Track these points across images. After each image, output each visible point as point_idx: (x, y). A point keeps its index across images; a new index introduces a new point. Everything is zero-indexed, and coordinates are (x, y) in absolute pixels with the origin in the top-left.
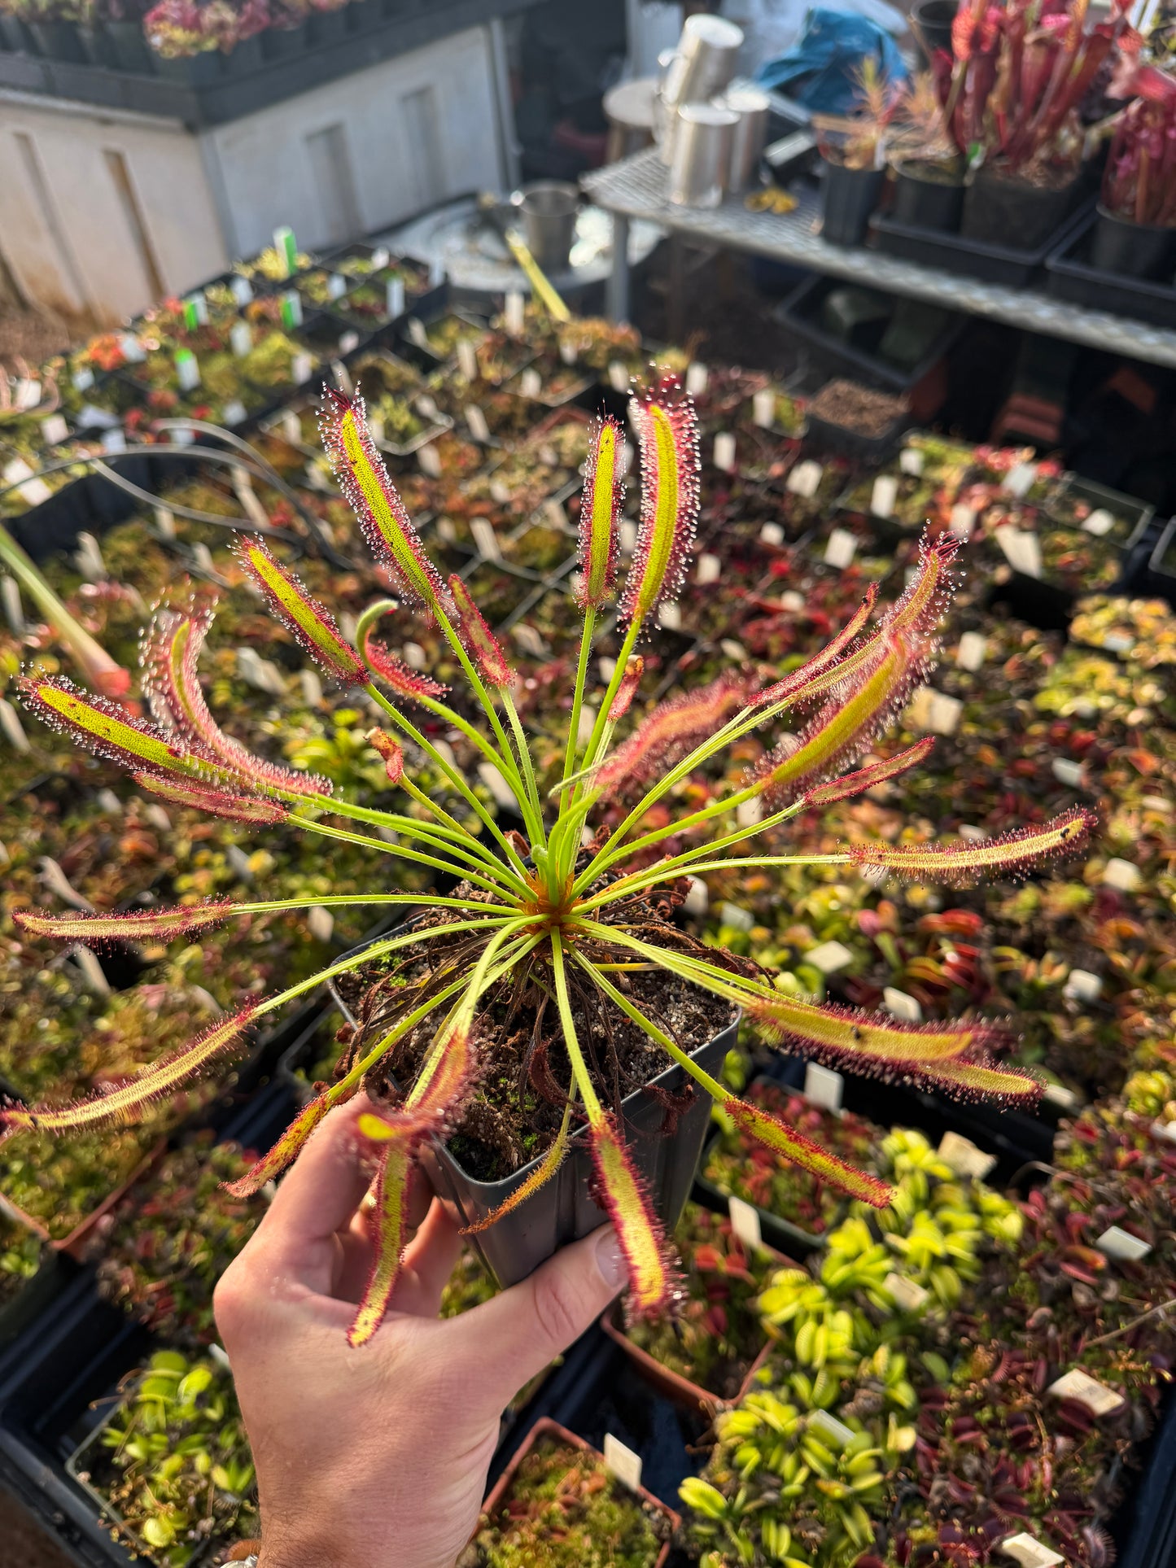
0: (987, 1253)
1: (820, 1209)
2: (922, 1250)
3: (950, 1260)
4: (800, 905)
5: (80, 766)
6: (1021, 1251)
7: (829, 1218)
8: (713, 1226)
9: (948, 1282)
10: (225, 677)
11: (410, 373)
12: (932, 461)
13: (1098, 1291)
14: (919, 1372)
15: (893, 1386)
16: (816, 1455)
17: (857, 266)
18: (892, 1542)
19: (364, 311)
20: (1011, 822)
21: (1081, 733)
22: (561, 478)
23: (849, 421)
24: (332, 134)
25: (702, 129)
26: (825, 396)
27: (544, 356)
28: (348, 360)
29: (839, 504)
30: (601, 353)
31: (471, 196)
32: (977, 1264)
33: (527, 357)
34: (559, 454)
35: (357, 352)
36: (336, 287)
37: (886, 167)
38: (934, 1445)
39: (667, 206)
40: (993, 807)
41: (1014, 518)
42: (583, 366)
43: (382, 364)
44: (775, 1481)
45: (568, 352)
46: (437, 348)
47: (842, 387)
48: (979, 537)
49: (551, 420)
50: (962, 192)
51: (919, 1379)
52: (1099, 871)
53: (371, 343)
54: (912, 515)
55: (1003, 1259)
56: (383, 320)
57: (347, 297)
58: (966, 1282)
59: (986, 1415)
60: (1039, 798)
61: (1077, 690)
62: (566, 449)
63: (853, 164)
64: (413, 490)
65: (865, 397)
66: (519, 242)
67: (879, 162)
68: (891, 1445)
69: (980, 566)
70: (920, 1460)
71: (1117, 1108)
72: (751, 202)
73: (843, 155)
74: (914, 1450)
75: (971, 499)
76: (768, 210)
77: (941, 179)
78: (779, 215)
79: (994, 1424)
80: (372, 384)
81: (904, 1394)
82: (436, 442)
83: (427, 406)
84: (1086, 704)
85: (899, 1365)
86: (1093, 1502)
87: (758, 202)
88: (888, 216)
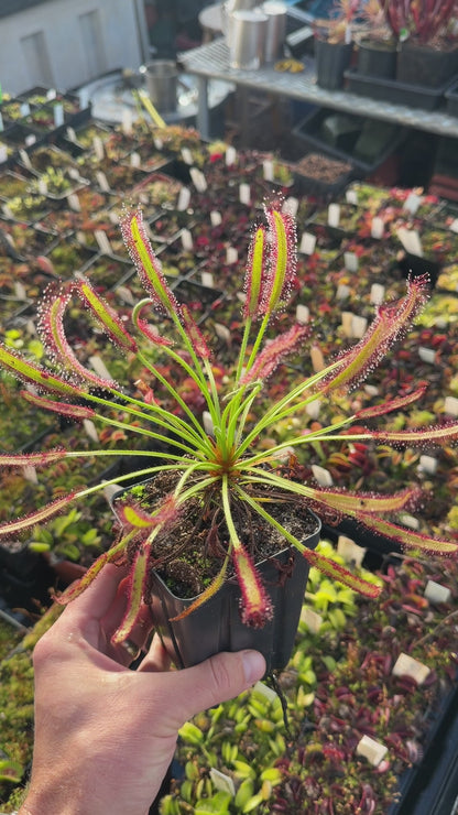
2: (324, 600)
6: (381, 600)
9: (338, 618)
11: (66, 156)
12: (366, 197)
13: (422, 618)
14: (318, 664)
15: (304, 672)
16: (256, 708)
17: (338, 100)
18: (296, 753)
19: (41, 123)
20: (394, 383)
21: (438, 336)
22: (152, 211)
23: (317, 175)
24: (37, 37)
25: (247, 24)
26: (304, 162)
27: (144, 145)
28: (29, 150)
29: (310, 221)
30: (178, 143)
31: (119, 71)
32: (356, 607)
33: (134, 147)
34: (150, 198)
35: (36, 146)
36: (25, 110)
37: (353, 43)
38: (324, 701)
39: (228, 69)
40: (385, 376)
41: (409, 225)
42: (167, 151)
43: (49, 152)
44: (231, 723)
45: (159, 143)
46: (82, 143)
47: (314, 158)
48: (388, 235)
49: (146, 180)
50: (395, 55)
51: (318, 668)
52: (442, 407)
53: (45, 140)
54: (350, 226)
55: (370, 604)
56: (52, 128)
57: (31, 116)
58: (348, 617)
59: (355, 686)
60: (410, 370)
61: (438, 314)
62: (154, 195)
63: (333, 41)
64: (64, 218)
65: (326, 162)
66: (145, 95)
67: (348, 40)
68: (299, 703)
69: (388, 251)
70: (316, 711)
71: (441, 526)
72: (277, 66)
73: (327, 37)
74: (313, 704)
75: (384, 214)
76: (288, 71)
77: (383, 49)
78: (294, 74)
79: (360, 691)
80: (43, 162)
81: (310, 677)
82: (79, 193)
83: (74, 174)
84: (441, 321)
85: (308, 661)
86: (413, 729)
87: (282, 66)
88: (355, 70)
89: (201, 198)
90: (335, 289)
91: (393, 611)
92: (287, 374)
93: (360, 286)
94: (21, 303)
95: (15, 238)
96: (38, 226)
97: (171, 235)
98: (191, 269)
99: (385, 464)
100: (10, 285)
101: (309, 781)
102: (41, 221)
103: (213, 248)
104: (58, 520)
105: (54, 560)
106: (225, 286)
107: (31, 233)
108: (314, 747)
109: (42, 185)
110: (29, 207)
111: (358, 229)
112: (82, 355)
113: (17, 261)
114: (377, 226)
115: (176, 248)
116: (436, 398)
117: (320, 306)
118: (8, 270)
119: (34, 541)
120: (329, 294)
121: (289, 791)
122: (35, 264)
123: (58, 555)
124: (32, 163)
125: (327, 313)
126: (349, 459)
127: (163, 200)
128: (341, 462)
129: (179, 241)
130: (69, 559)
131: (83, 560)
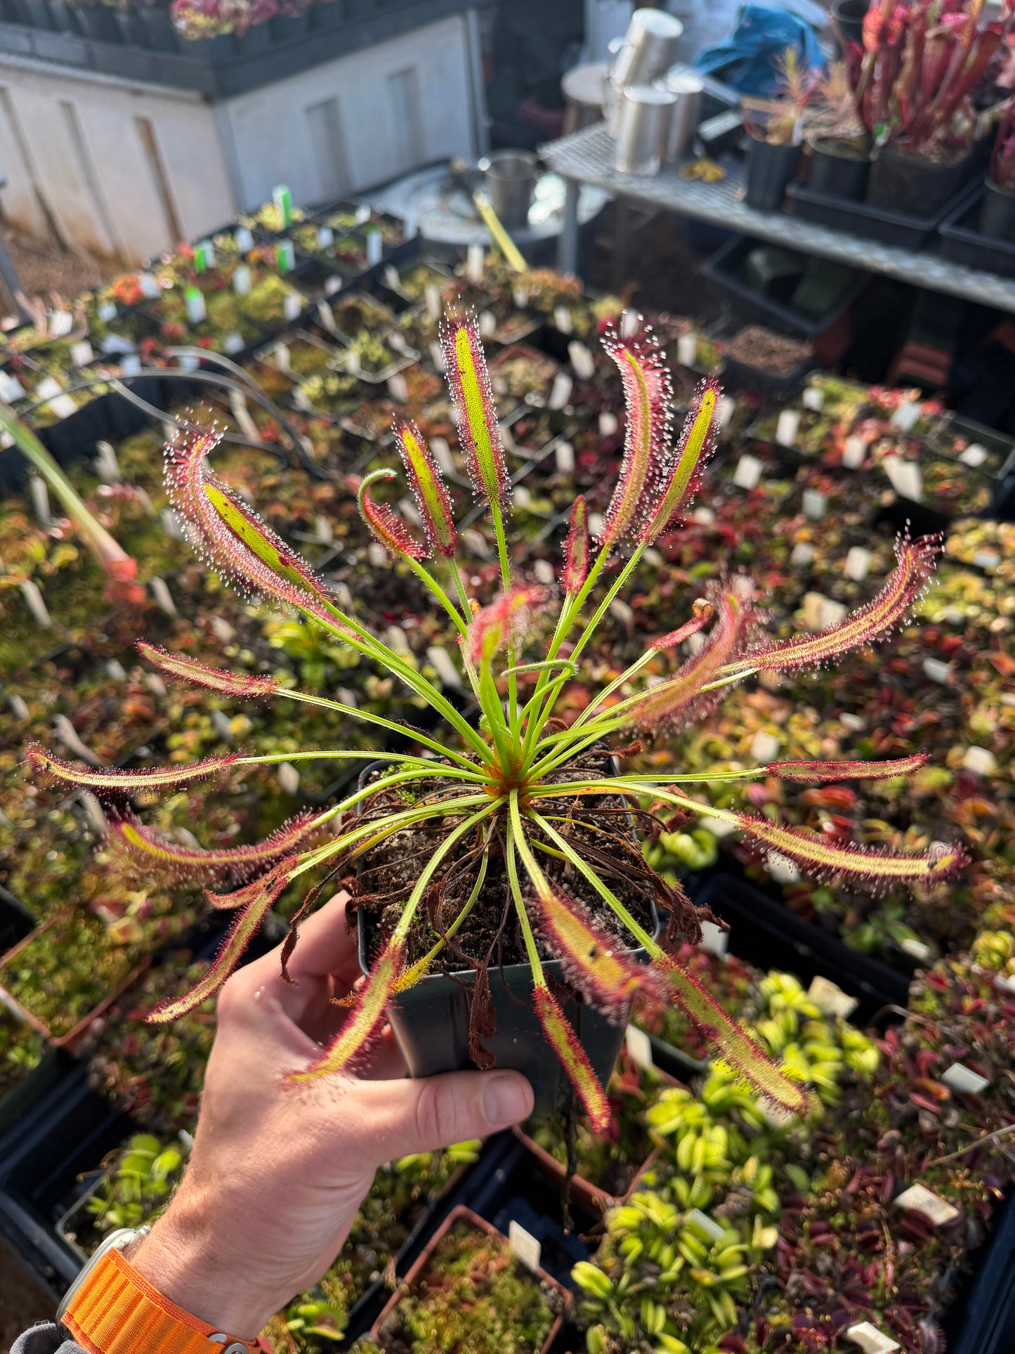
5: (92, 639)
6: (876, 1081)
9: (815, 1104)
11: (385, 313)
12: (831, 399)
13: (941, 1118)
14: (783, 1181)
15: (760, 1192)
16: (690, 1248)
17: (776, 227)
18: (753, 1325)
19: (347, 259)
20: (885, 712)
21: (952, 639)
22: (510, 406)
23: (759, 362)
24: (329, 107)
25: (644, 108)
26: (740, 340)
27: (499, 301)
28: (332, 300)
29: (749, 433)
30: (548, 300)
31: (445, 162)
32: (837, 1091)
33: (484, 302)
34: (509, 385)
35: (340, 294)
36: (325, 238)
37: (803, 142)
38: (793, 1244)
39: (612, 173)
40: (870, 699)
41: (899, 450)
42: (532, 310)
43: (360, 306)
44: (654, 1268)
45: (521, 297)
46: (409, 291)
47: (755, 333)
48: (869, 465)
49: (503, 355)
50: (867, 165)
51: (782, 1187)
52: (961, 757)
53: (353, 286)
54: (811, 445)
55: (860, 1087)
56: (364, 267)
57: (334, 246)
58: (827, 1106)
59: (839, 1220)
60: (910, 692)
61: (948, 600)
62: (515, 381)
63: (774, 140)
64: (383, 412)
65: (775, 342)
66: (484, 202)
67: (796, 139)
68: (755, 1242)
69: (869, 490)
70: (781, 1258)
71: (966, 962)
72: (683, 171)
73: (765, 132)
74: (776, 1248)
75: (863, 431)
76: (700, 180)
77: (850, 155)
78: (709, 184)
79: (845, 1228)
80: (352, 321)
81: (769, 1200)
82: (404, 373)
83: (397, 341)
84: (955, 612)
85: (766, 1173)
86: (929, 1300)
87: (691, 173)
88: (803, 185)
89: (585, 389)
90: (790, 547)
91: (897, 1105)
93: (828, 545)
94: (325, 547)
95: (314, 441)
96: (347, 424)
97: (540, 447)
100: (309, 517)
102: (350, 415)
103: (603, 470)
107: (335, 434)
108: (779, 1319)
109: (351, 359)
110: (332, 393)
111: (822, 451)
112: (415, 639)
113: (317, 479)
114: (853, 451)
115: (547, 467)
116: (950, 744)
117: (768, 575)
118: (304, 493)
120: (780, 554)
122: (342, 486)
124: (337, 321)
125: (778, 587)
127: (528, 389)
129: (553, 456)
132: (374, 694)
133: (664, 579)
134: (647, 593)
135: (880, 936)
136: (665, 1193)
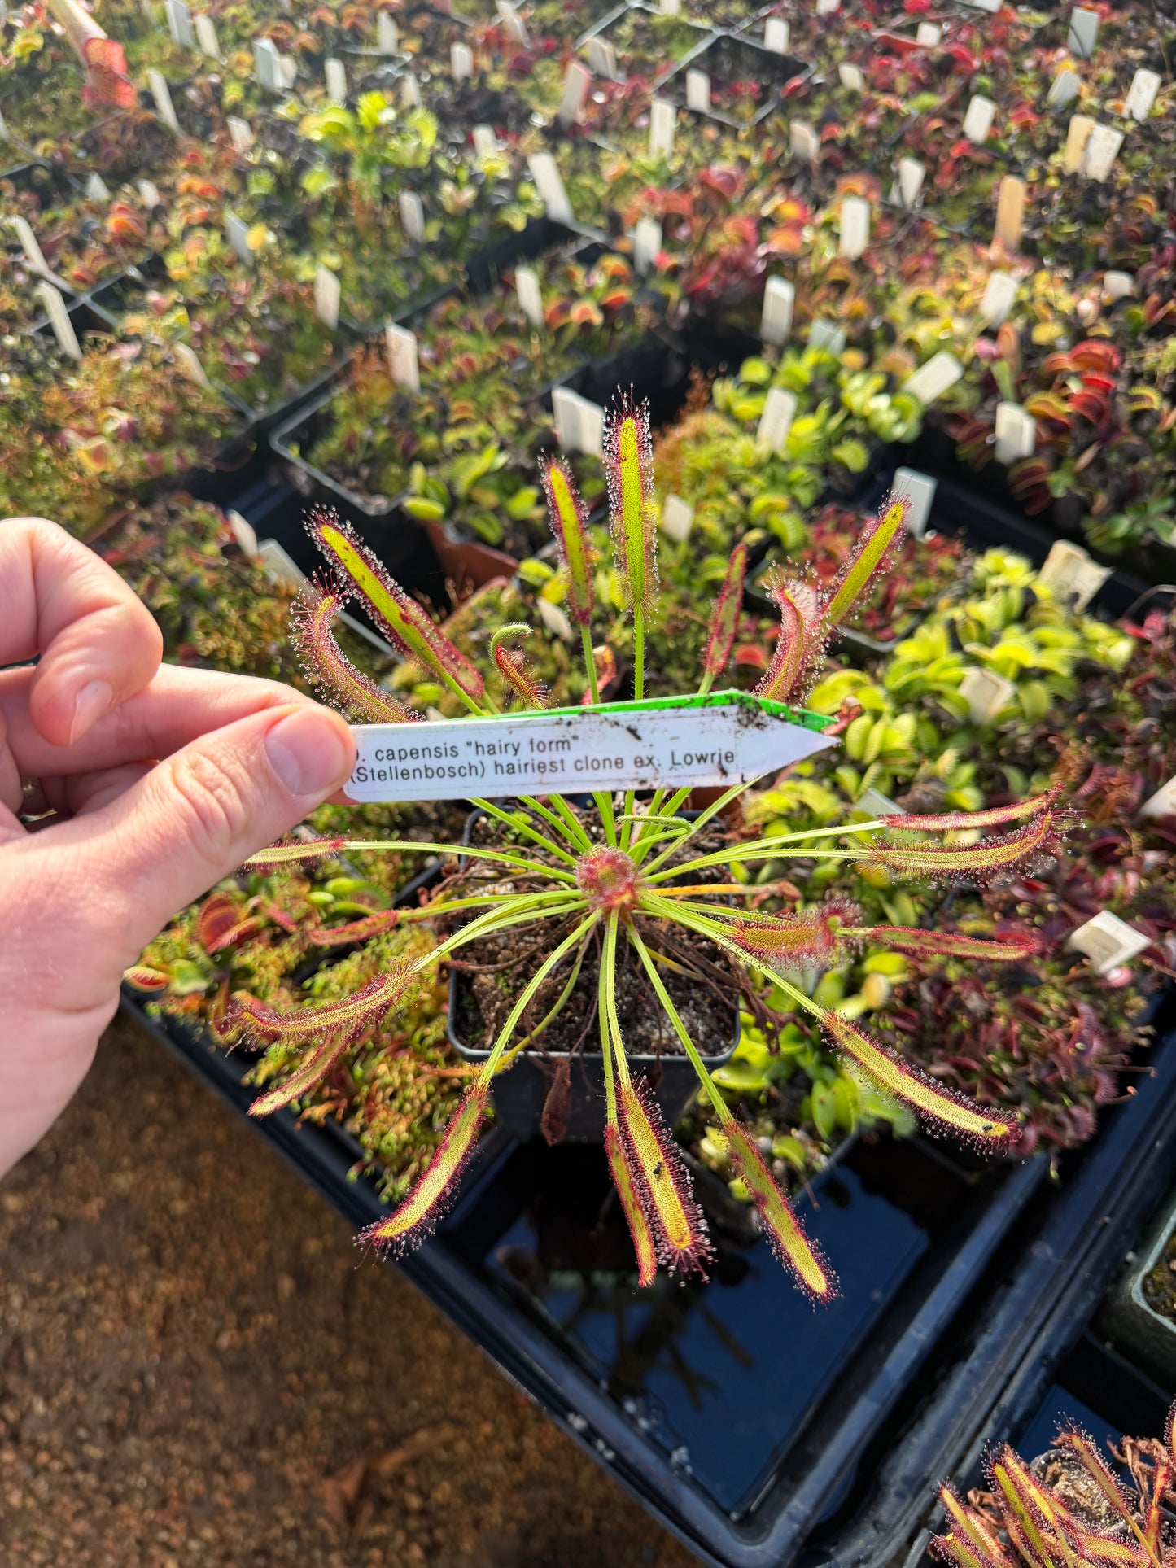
0: (1087, 672)
1: (889, 621)
2: (1010, 660)
3: (1043, 674)
4: (905, 334)
5: (64, 152)
6: (1127, 674)
7: (900, 628)
8: (759, 631)
9: (1039, 696)
10: (237, 79)
14: (990, 777)
15: (958, 789)
32: (1074, 682)
40: (1148, 259)
51: (988, 784)
55: (1106, 676)
58: (1057, 699)
81: (968, 797)
85: (967, 771)
90: (1045, 83)
91: (1155, 694)
92: (936, 241)
93: (1101, 80)
98: (739, 19)
99: (1146, 424)
101: (969, 984)
104: (461, 462)
105: (451, 536)
106: (812, 54)
117: (1011, 114)
119: (414, 495)
120: (1032, 92)
121: (927, 996)
123: (461, 528)
125: (1025, 128)
126: (1067, 408)
128: (1050, 412)
130: (480, 539)
131: (509, 544)
132: (449, 206)
133: (869, 107)
134: (844, 124)
135: (1139, 529)
136: (827, 783)
